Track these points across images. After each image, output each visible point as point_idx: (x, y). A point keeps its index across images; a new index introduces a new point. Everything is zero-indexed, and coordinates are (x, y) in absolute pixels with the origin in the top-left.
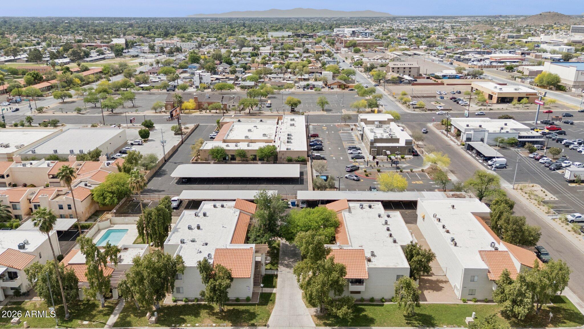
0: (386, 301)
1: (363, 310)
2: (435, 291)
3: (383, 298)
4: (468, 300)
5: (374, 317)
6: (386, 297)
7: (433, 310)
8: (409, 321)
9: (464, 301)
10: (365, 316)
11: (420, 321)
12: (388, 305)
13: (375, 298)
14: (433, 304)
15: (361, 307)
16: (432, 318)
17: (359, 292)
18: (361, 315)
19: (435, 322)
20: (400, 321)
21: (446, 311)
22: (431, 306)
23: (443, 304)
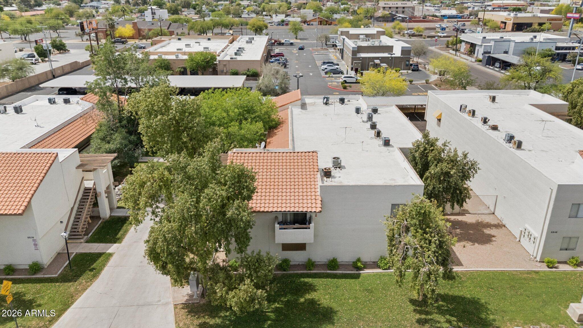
0: (366, 266)
1: (311, 288)
2: (476, 244)
3: (359, 260)
4: (559, 262)
5: (334, 306)
6: (367, 257)
7: (481, 287)
8: (423, 316)
9: (551, 265)
10: (312, 302)
11: (452, 316)
12: (369, 275)
13: (338, 260)
14: (477, 271)
15: (306, 280)
16: (482, 305)
17: (301, 247)
18: (302, 300)
19: (491, 317)
20: (399, 317)
21: (512, 287)
22: (472, 276)
23: (502, 272)
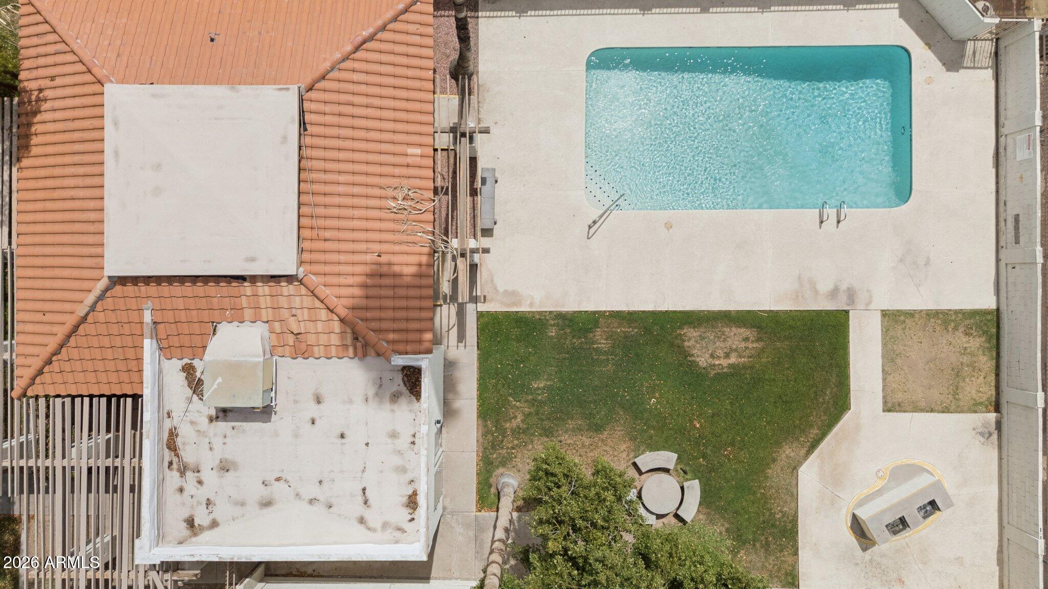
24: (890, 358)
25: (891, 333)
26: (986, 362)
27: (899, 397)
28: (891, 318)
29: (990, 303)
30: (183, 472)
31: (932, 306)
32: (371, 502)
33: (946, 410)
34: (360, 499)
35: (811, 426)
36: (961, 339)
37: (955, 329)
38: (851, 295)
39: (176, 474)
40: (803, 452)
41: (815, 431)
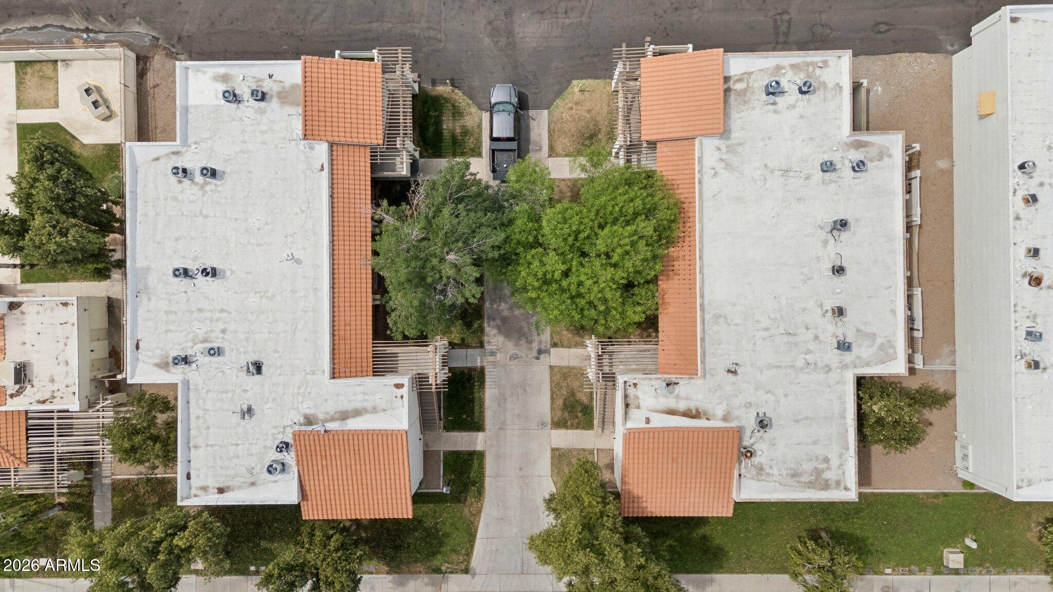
24: (36, 105)
25: (26, 105)
26: (37, 67)
27: (52, 102)
28: (20, 105)
29: (12, 65)
30: (54, 397)
31: (14, 89)
32: (66, 321)
33: (57, 82)
34: (64, 325)
35: (66, 139)
36: (28, 77)
37: (24, 79)
38: (10, 123)
39: (55, 400)
40: (77, 142)
41: (68, 137)
